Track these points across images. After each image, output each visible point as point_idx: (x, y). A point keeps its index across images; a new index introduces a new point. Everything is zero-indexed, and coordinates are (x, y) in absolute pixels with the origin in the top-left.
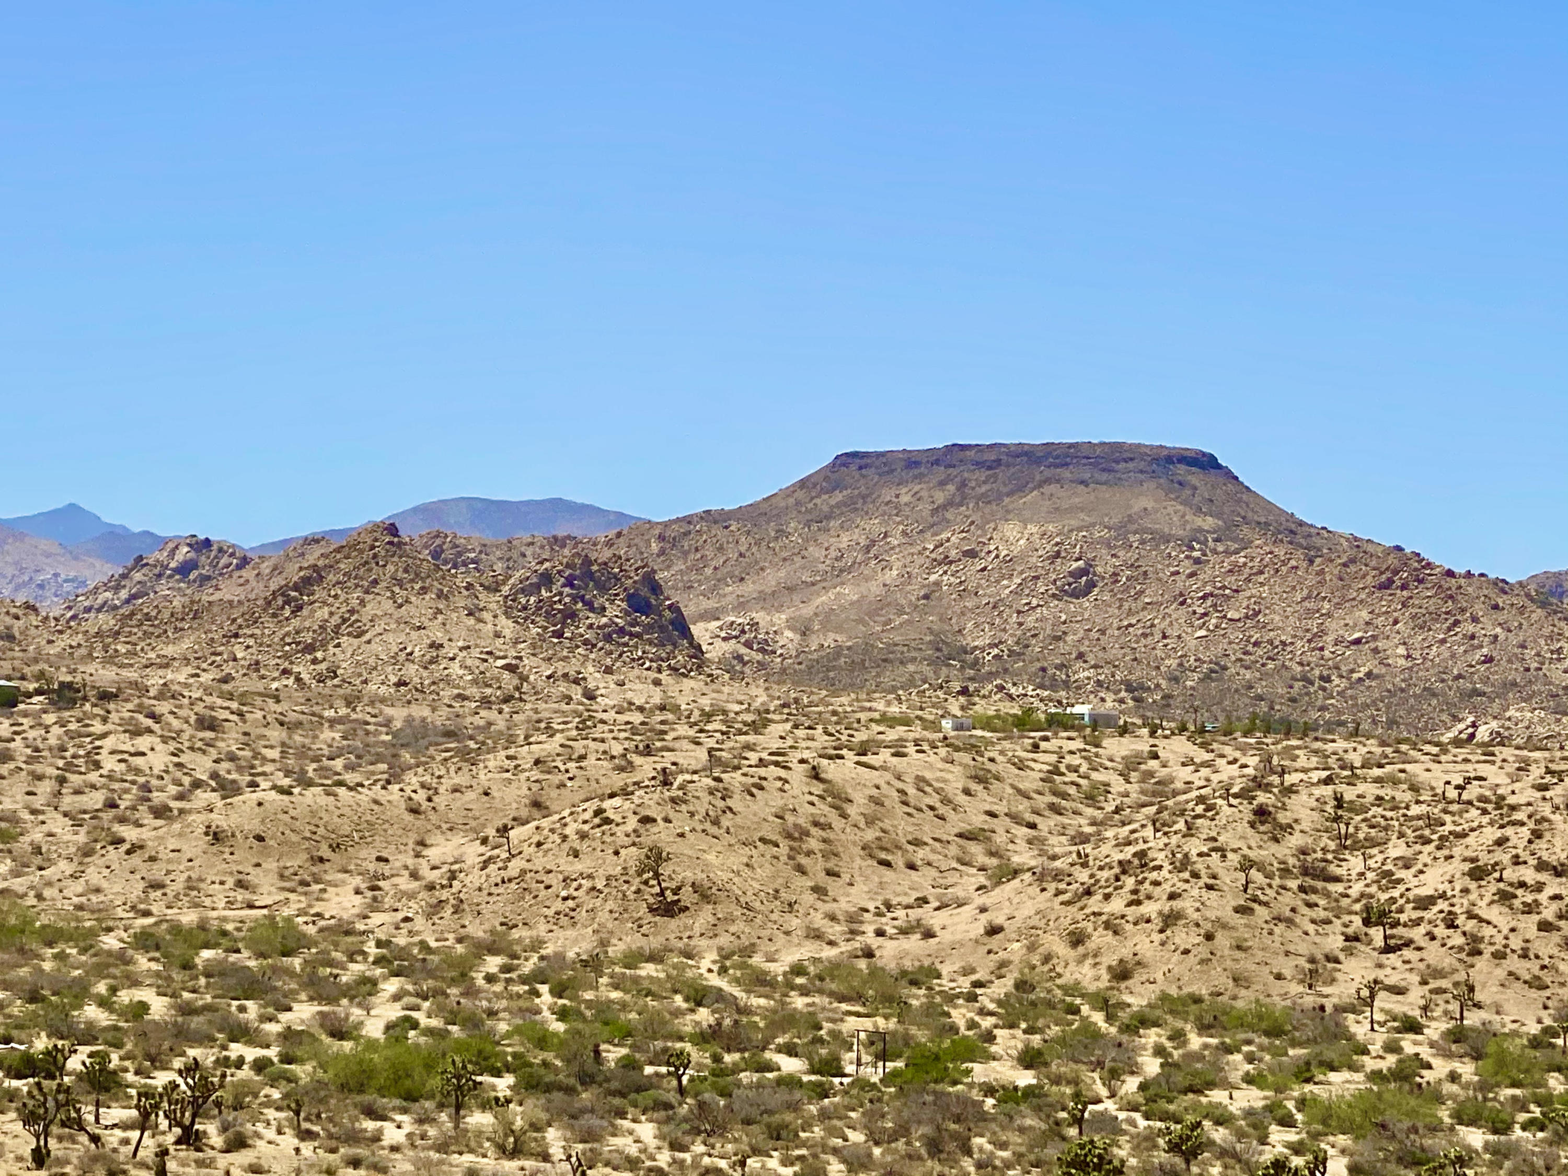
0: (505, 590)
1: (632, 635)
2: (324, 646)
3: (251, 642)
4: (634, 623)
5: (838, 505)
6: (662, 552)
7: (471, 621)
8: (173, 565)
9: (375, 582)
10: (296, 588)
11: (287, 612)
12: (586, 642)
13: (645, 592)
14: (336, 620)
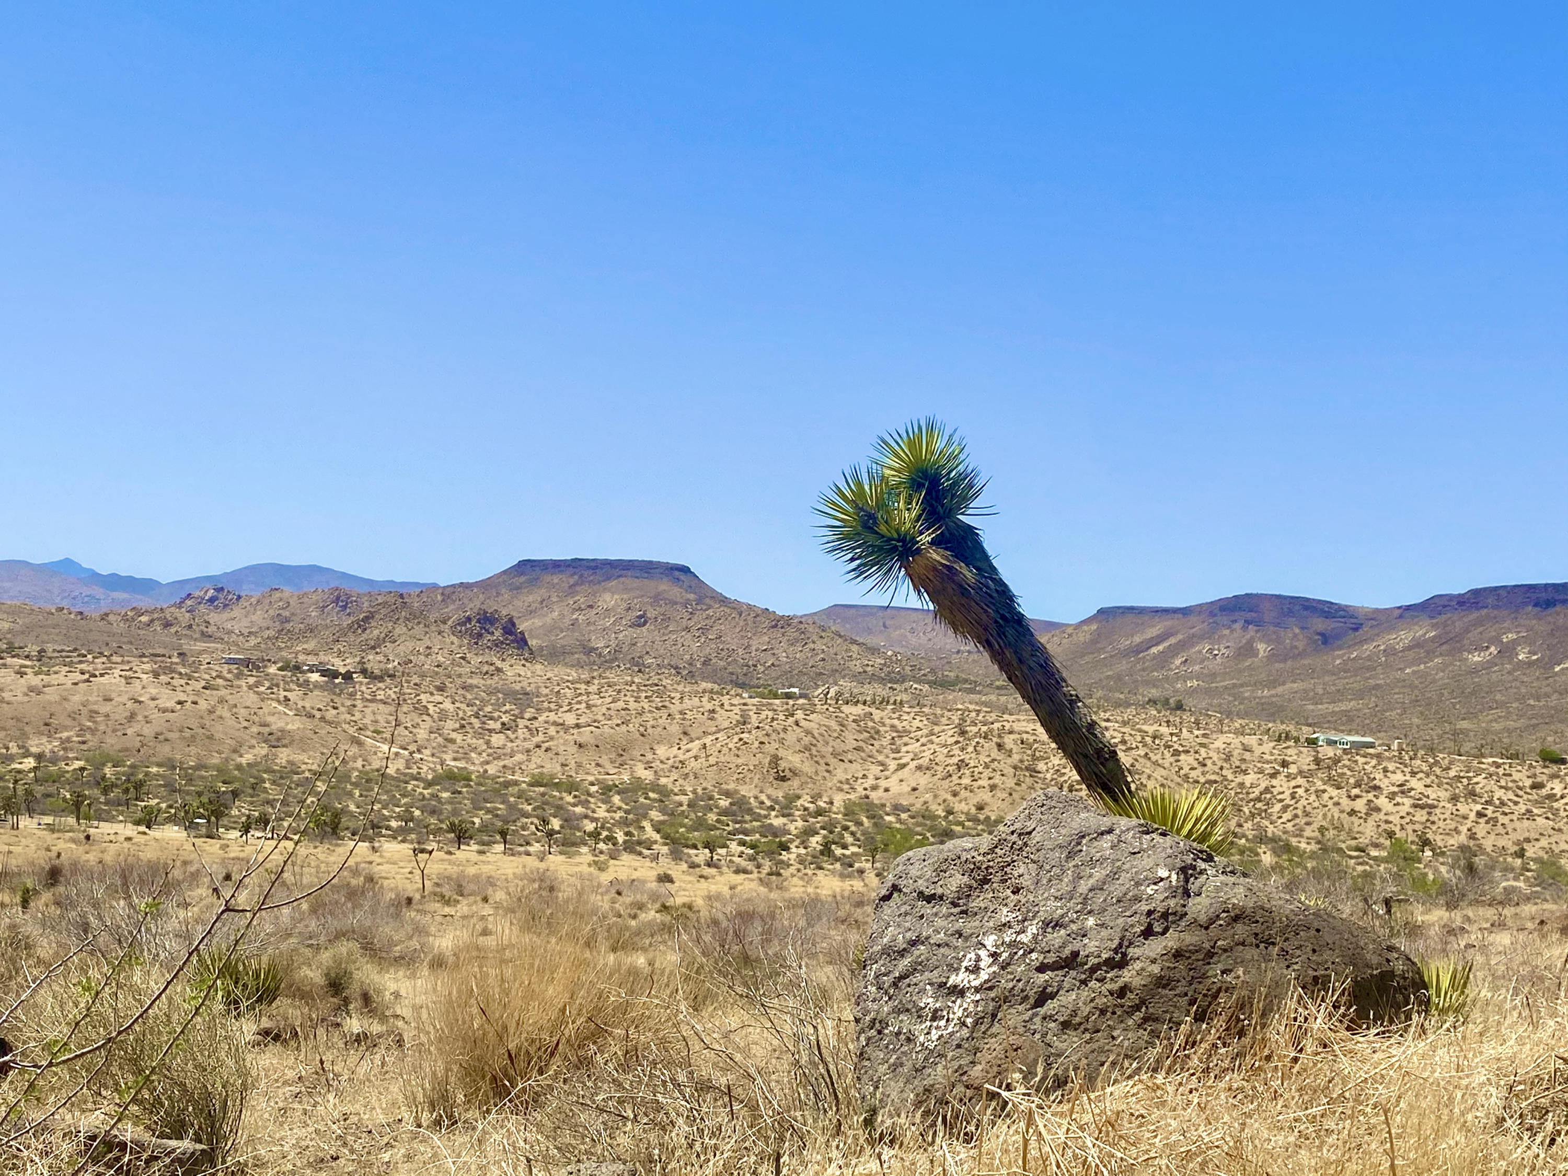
0: (450, 623)
1: (507, 645)
2: (379, 646)
3: (345, 644)
4: (507, 639)
5: (524, 582)
6: (443, 600)
7: (440, 637)
8: (207, 598)
9: (398, 619)
10: (363, 620)
11: (360, 631)
12: (488, 647)
13: (510, 626)
14: (383, 635)
